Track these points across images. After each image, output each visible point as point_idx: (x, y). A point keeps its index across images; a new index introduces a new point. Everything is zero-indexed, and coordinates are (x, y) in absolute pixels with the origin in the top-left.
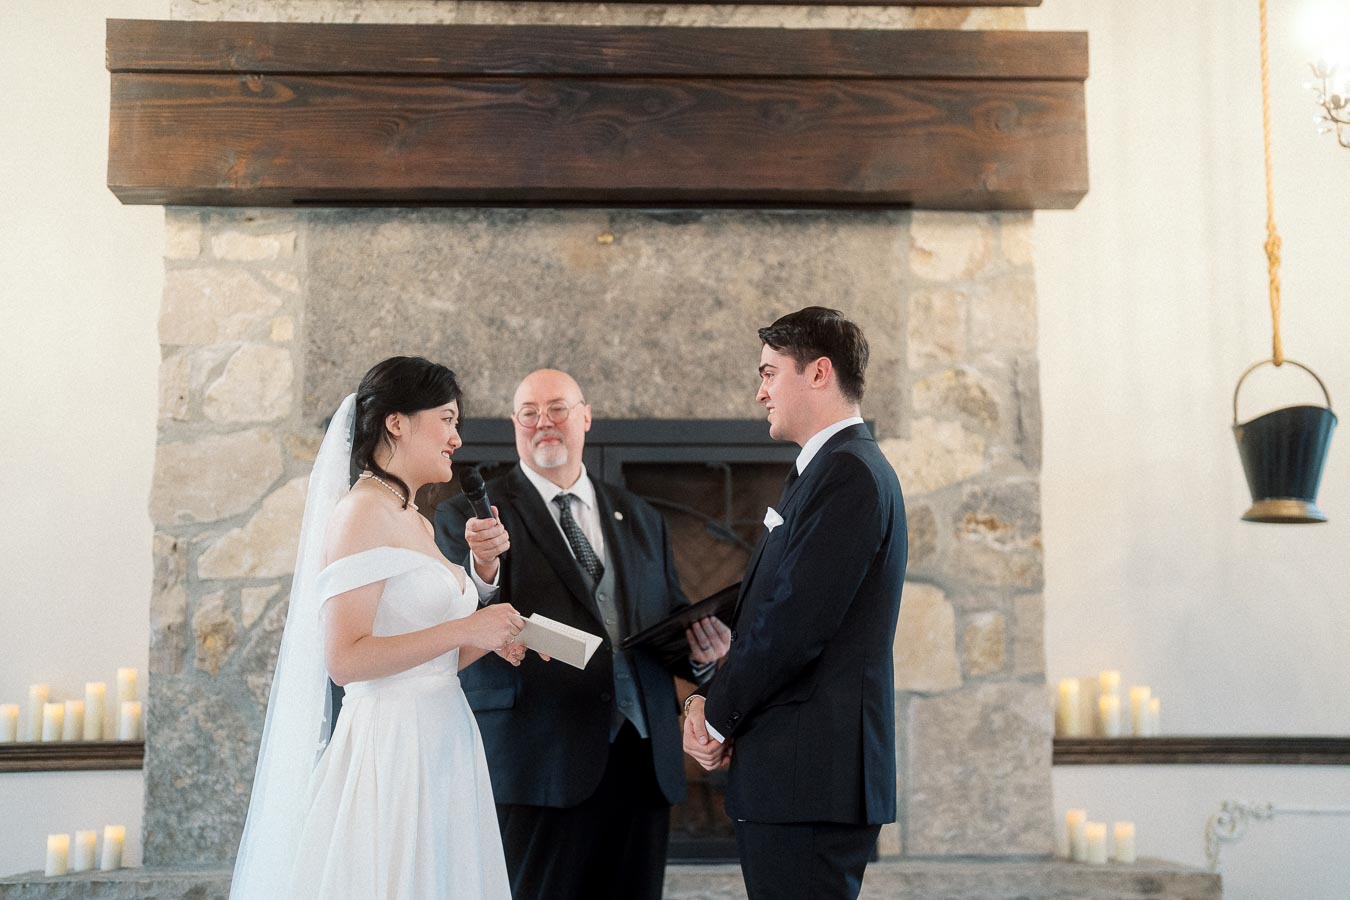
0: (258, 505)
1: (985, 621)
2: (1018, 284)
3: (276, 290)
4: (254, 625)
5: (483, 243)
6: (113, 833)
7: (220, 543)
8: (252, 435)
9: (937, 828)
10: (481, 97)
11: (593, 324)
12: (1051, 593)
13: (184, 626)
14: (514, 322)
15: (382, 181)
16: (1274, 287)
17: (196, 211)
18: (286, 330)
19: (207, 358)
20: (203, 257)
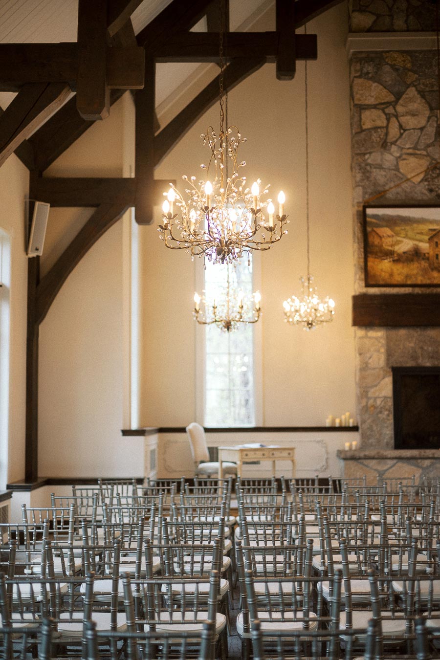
0: (379, 383)
3: (380, 342)
4: (380, 405)
5: (419, 333)
6: (354, 443)
7: (373, 390)
8: (377, 370)
10: (421, 308)
13: (366, 406)
14: (426, 348)
17: (364, 328)
18: (383, 350)
19: (368, 355)
20: (366, 336)
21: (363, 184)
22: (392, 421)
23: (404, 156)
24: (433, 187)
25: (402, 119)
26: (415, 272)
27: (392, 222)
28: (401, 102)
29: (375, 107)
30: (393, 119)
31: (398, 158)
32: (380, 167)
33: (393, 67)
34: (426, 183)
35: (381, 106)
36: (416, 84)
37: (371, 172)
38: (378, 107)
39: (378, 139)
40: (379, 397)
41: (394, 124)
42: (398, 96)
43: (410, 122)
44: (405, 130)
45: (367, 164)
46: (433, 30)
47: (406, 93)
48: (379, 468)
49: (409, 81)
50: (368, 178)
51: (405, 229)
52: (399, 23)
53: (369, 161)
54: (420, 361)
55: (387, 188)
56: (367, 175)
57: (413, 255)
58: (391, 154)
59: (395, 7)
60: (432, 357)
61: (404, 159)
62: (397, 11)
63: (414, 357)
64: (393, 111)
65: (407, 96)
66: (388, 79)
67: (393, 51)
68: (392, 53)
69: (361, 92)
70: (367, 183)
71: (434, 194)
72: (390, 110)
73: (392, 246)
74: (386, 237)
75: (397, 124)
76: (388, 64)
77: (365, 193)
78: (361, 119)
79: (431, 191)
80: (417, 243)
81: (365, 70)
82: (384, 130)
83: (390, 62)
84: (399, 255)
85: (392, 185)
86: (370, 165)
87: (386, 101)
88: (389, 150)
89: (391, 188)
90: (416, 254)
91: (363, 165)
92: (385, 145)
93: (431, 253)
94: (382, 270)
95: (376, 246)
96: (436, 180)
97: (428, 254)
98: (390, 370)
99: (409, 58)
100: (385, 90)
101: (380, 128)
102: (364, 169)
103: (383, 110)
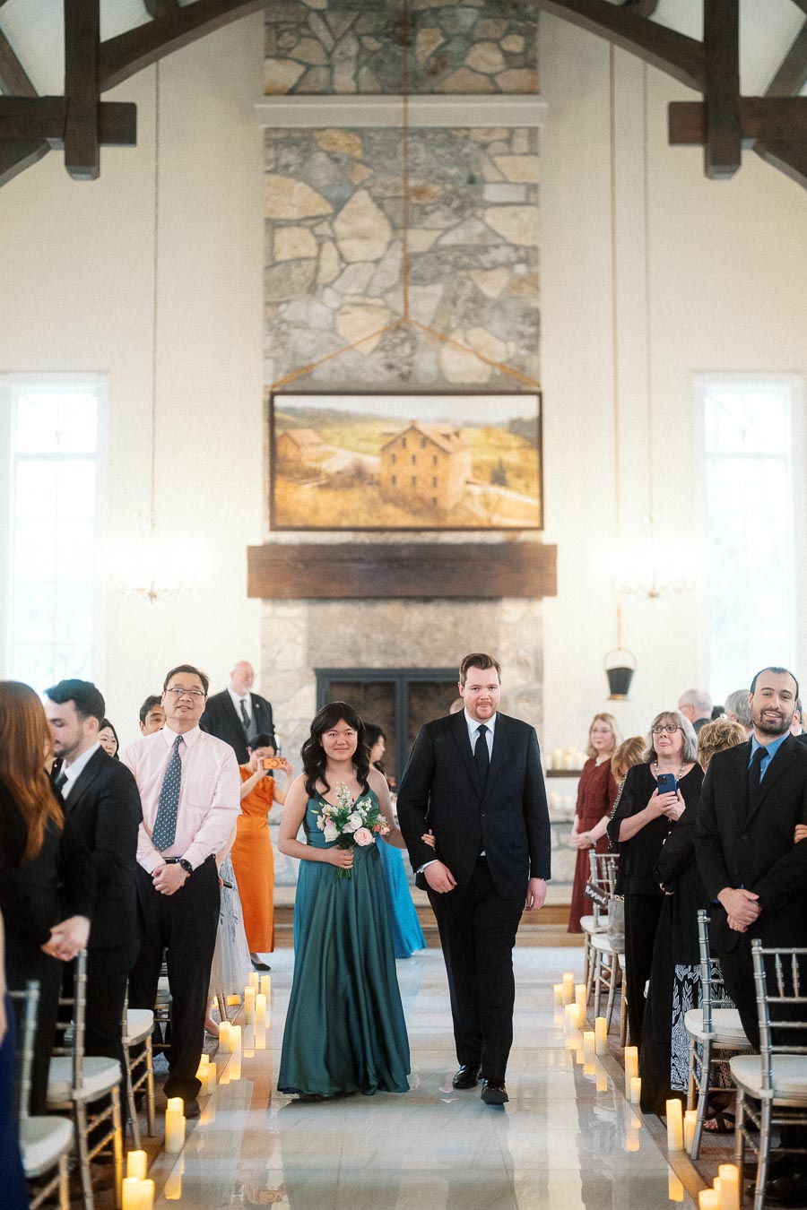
0: (293, 695)
2: (538, 622)
3: (297, 626)
4: (294, 733)
5: (363, 610)
7: (282, 708)
8: (291, 673)
10: (363, 567)
11: (399, 636)
12: (546, 722)
14: (374, 636)
15: (332, 594)
16: (619, 626)
17: (270, 601)
18: (301, 639)
19: (276, 648)
20: (274, 616)
21: (274, 354)
24: (393, 361)
25: (343, 245)
26: (355, 505)
27: (318, 420)
28: (342, 214)
29: (298, 223)
30: (328, 245)
31: (336, 311)
32: (304, 326)
33: (330, 155)
34: (382, 354)
35: (310, 222)
36: (368, 184)
37: (288, 335)
38: (304, 223)
39: (303, 278)
40: (292, 720)
41: (330, 253)
42: (339, 205)
43: (357, 250)
44: (348, 264)
45: (282, 322)
46: (401, 94)
47: (353, 199)
49: (357, 181)
50: (283, 344)
51: (339, 433)
52: (344, 79)
53: (286, 316)
54: (363, 659)
55: (315, 361)
56: (283, 339)
57: (353, 476)
58: (323, 303)
59: (337, 52)
60: (385, 652)
61: (347, 313)
62: (341, 58)
63: (355, 653)
64: (329, 232)
65: (355, 206)
66: (322, 175)
67: (330, 128)
68: (328, 131)
69: (275, 198)
70: (282, 352)
71: (395, 373)
72: (323, 229)
73: (317, 460)
74: (308, 447)
75: (334, 254)
76: (321, 150)
77: (277, 370)
78: (273, 244)
79: (390, 367)
80: (360, 456)
81: (283, 161)
82: (313, 263)
83: (325, 148)
84: (328, 476)
85: (325, 355)
86: (287, 322)
87: (316, 213)
88: (321, 296)
89: (321, 361)
90: (359, 476)
91: (275, 322)
92: (313, 288)
93: (385, 474)
94: (299, 502)
95: (290, 461)
96: (399, 350)
97: (379, 474)
98: (312, 673)
99: (358, 140)
100: (316, 196)
101: (306, 259)
102: (277, 330)
103: (312, 228)
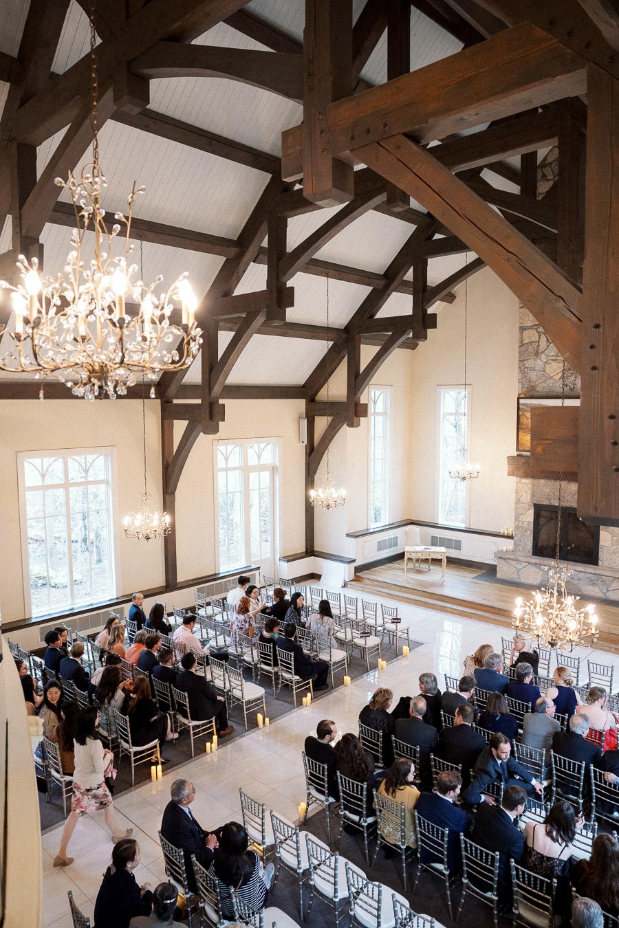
0: (526, 513)
1: (615, 538)
3: (528, 487)
4: (526, 527)
6: (509, 546)
7: (522, 517)
8: (525, 505)
9: (607, 563)
13: (519, 524)
14: (556, 493)
18: (529, 492)
19: (521, 494)
20: (520, 482)
21: (522, 381)
22: (532, 538)
23: (550, 361)
29: (531, 328)
30: (543, 336)
31: (545, 363)
32: (533, 369)
34: (562, 380)
37: (527, 373)
38: (534, 327)
39: (533, 350)
40: (525, 522)
41: (543, 339)
44: (551, 343)
45: (525, 368)
48: (517, 566)
50: (525, 377)
53: (527, 365)
54: (552, 501)
55: (537, 383)
56: (525, 375)
58: (541, 360)
60: (559, 500)
61: (550, 363)
63: (549, 499)
69: (523, 318)
70: (525, 380)
71: (568, 388)
72: (542, 329)
75: (546, 339)
77: (523, 387)
78: (522, 336)
79: (567, 385)
82: (537, 344)
85: (541, 381)
86: (527, 368)
87: (535, 324)
88: (540, 357)
89: (540, 384)
91: (523, 368)
92: (537, 354)
94: (528, 440)
95: (524, 425)
96: (570, 378)
98: (533, 505)
101: (534, 342)
102: (523, 370)
103: (536, 329)
